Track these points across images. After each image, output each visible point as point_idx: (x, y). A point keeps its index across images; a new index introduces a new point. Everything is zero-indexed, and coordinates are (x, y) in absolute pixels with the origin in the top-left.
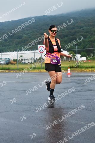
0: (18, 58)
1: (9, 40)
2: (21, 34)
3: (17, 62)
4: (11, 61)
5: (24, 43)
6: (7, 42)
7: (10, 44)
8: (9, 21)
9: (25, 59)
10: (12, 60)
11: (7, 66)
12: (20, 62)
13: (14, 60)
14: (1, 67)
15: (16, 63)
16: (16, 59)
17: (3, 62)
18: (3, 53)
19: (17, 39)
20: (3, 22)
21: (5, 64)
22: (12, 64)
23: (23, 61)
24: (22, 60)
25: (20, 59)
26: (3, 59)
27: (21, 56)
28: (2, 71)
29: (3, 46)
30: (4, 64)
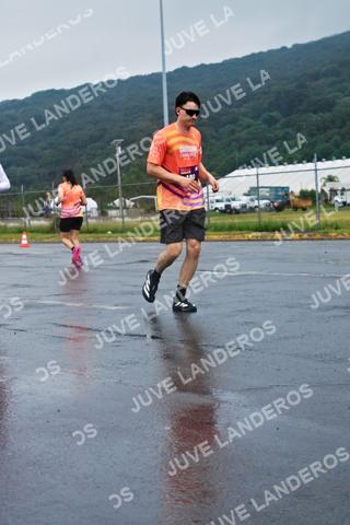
0: (320, 184)
1: (283, 120)
2: (330, 96)
3: (314, 201)
4: (291, 197)
5: (341, 127)
6: (278, 126)
7: (287, 133)
8: (284, 48)
9: (343, 190)
10: (297, 192)
11: (277, 218)
12: (326, 201)
13: (305, 195)
14: (256, 220)
15: (310, 203)
16: (310, 189)
17: (263, 203)
18: (262, 170)
19: (315, 112)
20: (261, 53)
21: (271, 210)
22: (296, 208)
23: (336, 198)
24: (334, 192)
25: (327, 190)
26: (264, 192)
27: (331, 179)
28: (259, 234)
29: (261, 144)
30: (268, 209)
